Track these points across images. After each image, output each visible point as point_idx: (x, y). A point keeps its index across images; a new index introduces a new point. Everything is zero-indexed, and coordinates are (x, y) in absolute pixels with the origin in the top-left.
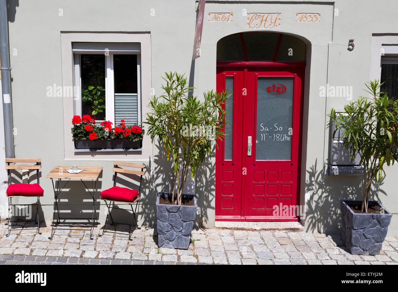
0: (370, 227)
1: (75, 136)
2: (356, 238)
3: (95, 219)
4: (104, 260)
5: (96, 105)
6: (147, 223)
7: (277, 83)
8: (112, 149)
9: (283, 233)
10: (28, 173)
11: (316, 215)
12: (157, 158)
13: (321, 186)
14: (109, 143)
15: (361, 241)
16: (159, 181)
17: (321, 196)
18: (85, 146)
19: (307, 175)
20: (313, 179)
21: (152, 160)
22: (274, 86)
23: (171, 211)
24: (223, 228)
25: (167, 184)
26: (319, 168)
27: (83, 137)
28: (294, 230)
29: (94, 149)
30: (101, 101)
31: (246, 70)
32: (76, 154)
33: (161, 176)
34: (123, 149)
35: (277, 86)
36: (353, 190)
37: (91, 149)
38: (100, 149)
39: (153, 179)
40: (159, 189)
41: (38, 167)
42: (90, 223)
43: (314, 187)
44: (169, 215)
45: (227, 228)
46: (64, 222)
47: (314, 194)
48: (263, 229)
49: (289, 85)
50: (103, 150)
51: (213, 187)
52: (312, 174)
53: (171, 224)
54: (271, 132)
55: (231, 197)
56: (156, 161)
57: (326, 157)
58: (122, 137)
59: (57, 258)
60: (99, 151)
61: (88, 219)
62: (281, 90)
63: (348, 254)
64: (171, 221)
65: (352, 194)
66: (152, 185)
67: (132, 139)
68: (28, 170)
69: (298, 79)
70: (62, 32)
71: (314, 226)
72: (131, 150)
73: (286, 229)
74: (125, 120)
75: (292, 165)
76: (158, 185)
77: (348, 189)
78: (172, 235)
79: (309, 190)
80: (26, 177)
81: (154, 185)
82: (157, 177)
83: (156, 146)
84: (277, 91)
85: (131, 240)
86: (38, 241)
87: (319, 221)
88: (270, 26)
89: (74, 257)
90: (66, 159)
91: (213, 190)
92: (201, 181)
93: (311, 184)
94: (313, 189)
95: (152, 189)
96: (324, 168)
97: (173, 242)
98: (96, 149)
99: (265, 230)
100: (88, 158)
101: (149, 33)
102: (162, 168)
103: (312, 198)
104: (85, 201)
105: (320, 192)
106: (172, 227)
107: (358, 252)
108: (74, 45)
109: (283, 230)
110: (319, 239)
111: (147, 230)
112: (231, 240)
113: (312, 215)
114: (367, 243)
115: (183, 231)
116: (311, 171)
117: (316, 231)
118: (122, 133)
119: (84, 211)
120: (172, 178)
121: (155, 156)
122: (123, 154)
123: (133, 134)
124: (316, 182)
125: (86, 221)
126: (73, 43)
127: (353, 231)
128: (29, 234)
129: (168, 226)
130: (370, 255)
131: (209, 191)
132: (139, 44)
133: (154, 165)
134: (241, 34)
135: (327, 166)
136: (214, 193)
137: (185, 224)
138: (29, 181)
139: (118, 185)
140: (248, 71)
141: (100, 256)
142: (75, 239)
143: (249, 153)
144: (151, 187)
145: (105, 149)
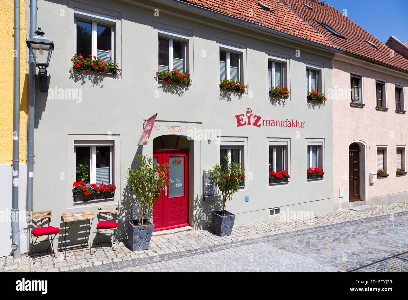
0: (228, 222)
1: (74, 194)
2: (223, 228)
3: (85, 243)
4: (108, 264)
5: (84, 175)
6: (117, 240)
7: (177, 159)
8: (97, 199)
9: (184, 233)
10: (41, 221)
11: (198, 221)
12: (123, 202)
13: (200, 207)
14: (95, 196)
15: (224, 229)
16: (124, 214)
17: (201, 211)
18: (81, 199)
19: (194, 202)
20: (197, 204)
21: (120, 203)
22: (176, 160)
23: (141, 229)
24: (157, 235)
25: (128, 215)
26: (199, 198)
27: (79, 194)
28: (189, 230)
29: (86, 200)
30: (87, 172)
31: (163, 153)
32: (75, 204)
33: (125, 211)
34: (104, 198)
35: (177, 160)
36: (213, 207)
37: (84, 201)
38: (90, 200)
39: (120, 214)
40: (124, 219)
41: (49, 216)
42: (82, 246)
43: (197, 208)
44: (140, 232)
45: (159, 235)
46: (65, 248)
47: (197, 211)
48: (175, 232)
49: (182, 159)
50: (92, 201)
51: (152, 214)
52: (196, 202)
53: (140, 237)
54: (175, 183)
55: (157, 218)
56: (122, 204)
57: (202, 193)
58: (104, 192)
59: (79, 270)
60: (89, 201)
61: (81, 244)
62: (179, 162)
63: (219, 237)
64: (141, 235)
65: (213, 208)
66: (120, 217)
67: (110, 193)
68: (41, 219)
69: (186, 157)
70: (68, 134)
71: (198, 227)
72: (108, 199)
73: (186, 230)
74: (104, 182)
75: (185, 198)
76: (123, 217)
77: (211, 206)
78: (141, 243)
79: (195, 209)
80: (40, 223)
81: (121, 217)
82: (123, 213)
83: (122, 195)
84: (177, 163)
85: (115, 250)
86: (57, 262)
87: (200, 224)
88: (177, 133)
89: (89, 267)
90: (68, 209)
91: (151, 215)
92: (146, 211)
93: (196, 207)
94: (197, 209)
95: (120, 220)
96: (201, 198)
97: (141, 247)
98: (87, 200)
99: (177, 232)
100: (83, 206)
101: (119, 135)
102: (125, 207)
103: (196, 213)
104: (79, 232)
105: (200, 209)
106: (141, 238)
107: (223, 235)
108: (76, 141)
109: (185, 231)
110: (203, 233)
111: (119, 243)
112: (164, 241)
113: (197, 222)
114: (227, 230)
115: (146, 239)
116: (196, 200)
117: (199, 229)
118: (104, 190)
119: (78, 239)
120: (131, 212)
121: (122, 201)
122: (104, 202)
123: (111, 190)
124: (198, 205)
125: (80, 245)
126: (75, 140)
127: (222, 225)
128: (48, 260)
129: (139, 238)
130: (228, 235)
131: (150, 216)
132: (114, 141)
133: (121, 206)
134: (161, 136)
135: (202, 197)
136: (152, 217)
137: (148, 235)
138: (42, 226)
139: (101, 220)
140: (165, 153)
141: (105, 263)
142: (81, 257)
143: (166, 194)
144: (120, 218)
145: (93, 200)
